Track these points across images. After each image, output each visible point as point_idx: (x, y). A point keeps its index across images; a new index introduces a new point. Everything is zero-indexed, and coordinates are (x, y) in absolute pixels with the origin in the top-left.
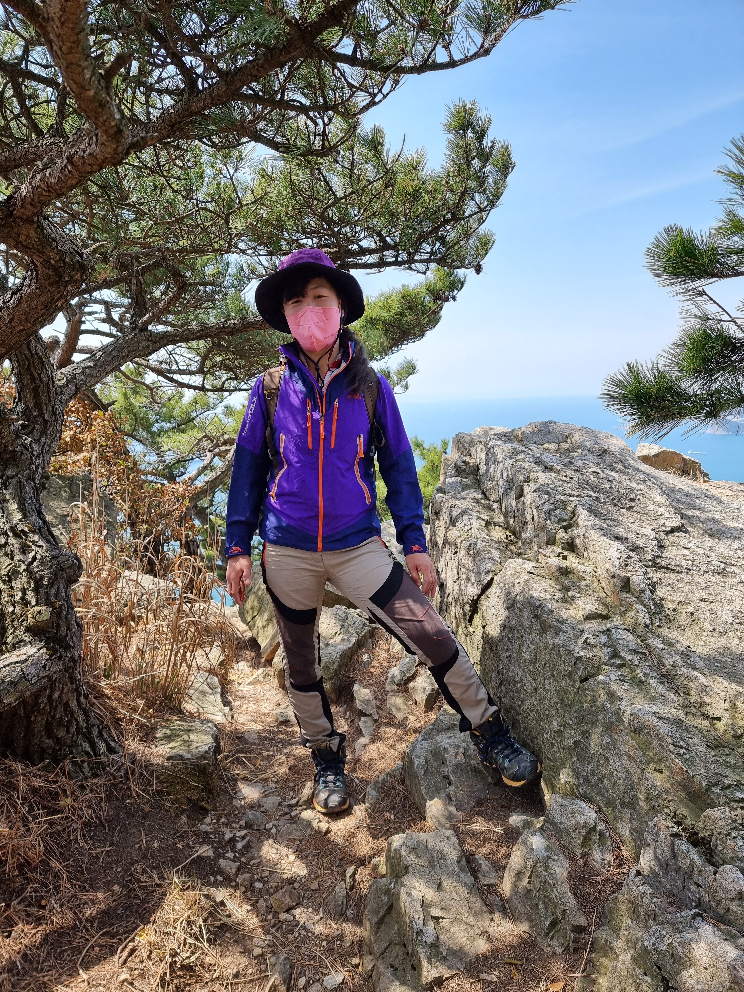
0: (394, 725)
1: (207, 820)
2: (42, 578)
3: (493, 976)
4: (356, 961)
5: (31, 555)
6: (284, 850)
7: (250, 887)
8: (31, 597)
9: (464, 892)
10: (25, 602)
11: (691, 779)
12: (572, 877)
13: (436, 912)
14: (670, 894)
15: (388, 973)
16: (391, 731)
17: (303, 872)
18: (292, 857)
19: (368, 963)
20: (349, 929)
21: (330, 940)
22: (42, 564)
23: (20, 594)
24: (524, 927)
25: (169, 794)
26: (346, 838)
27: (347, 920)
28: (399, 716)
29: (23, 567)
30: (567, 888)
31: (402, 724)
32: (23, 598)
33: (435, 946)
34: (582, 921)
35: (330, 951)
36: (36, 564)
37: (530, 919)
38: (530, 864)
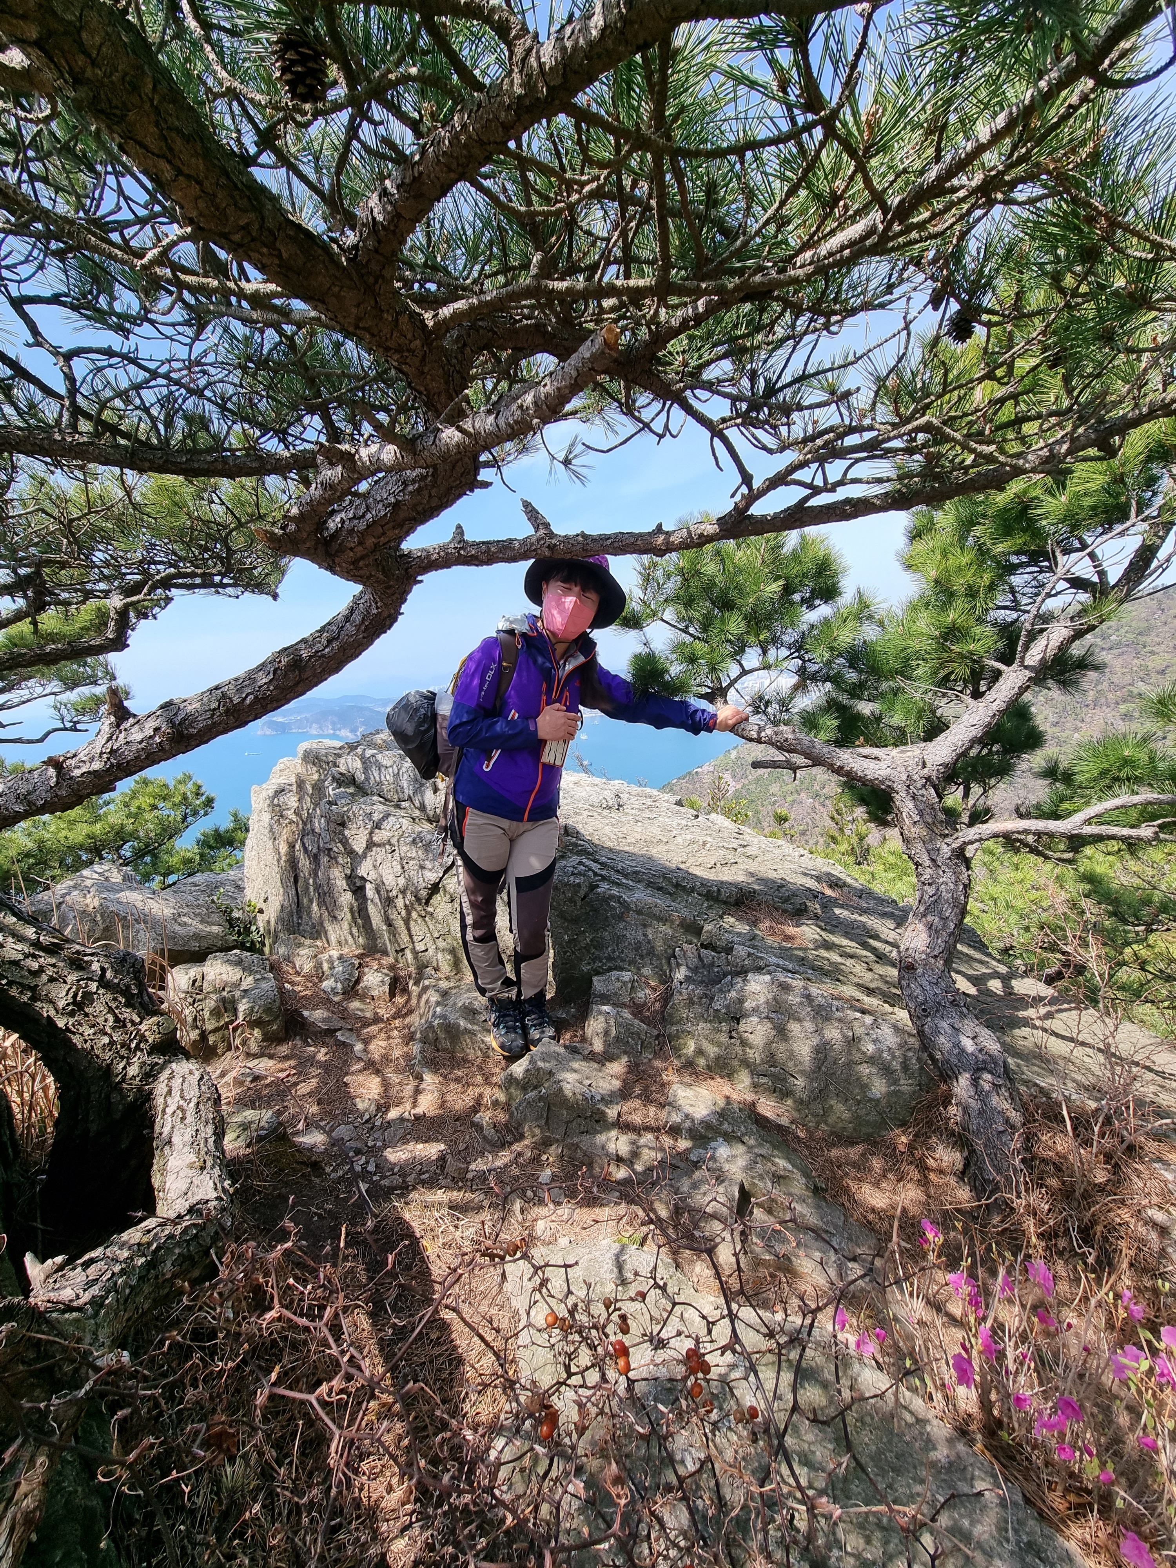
1: (328, 1169)
2: (128, 987)
4: (544, 1157)
5: (96, 967)
6: (411, 1146)
7: (423, 1183)
9: (584, 1064)
11: (684, 919)
12: (634, 1015)
14: (702, 982)
15: (585, 1138)
16: (373, 1029)
17: (442, 1147)
18: (420, 1146)
19: (554, 1151)
20: (517, 1147)
21: (515, 1161)
22: (116, 972)
23: (111, 1018)
24: (625, 1059)
25: (282, 1170)
26: (442, 1105)
27: (511, 1144)
28: (369, 1015)
29: (93, 986)
30: (637, 1022)
31: (377, 1020)
32: (117, 1020)
34: (656, 1032)
35: (521, 1167)
36: (109, 975)
37: (625, 1052)
38: (612, 1022)
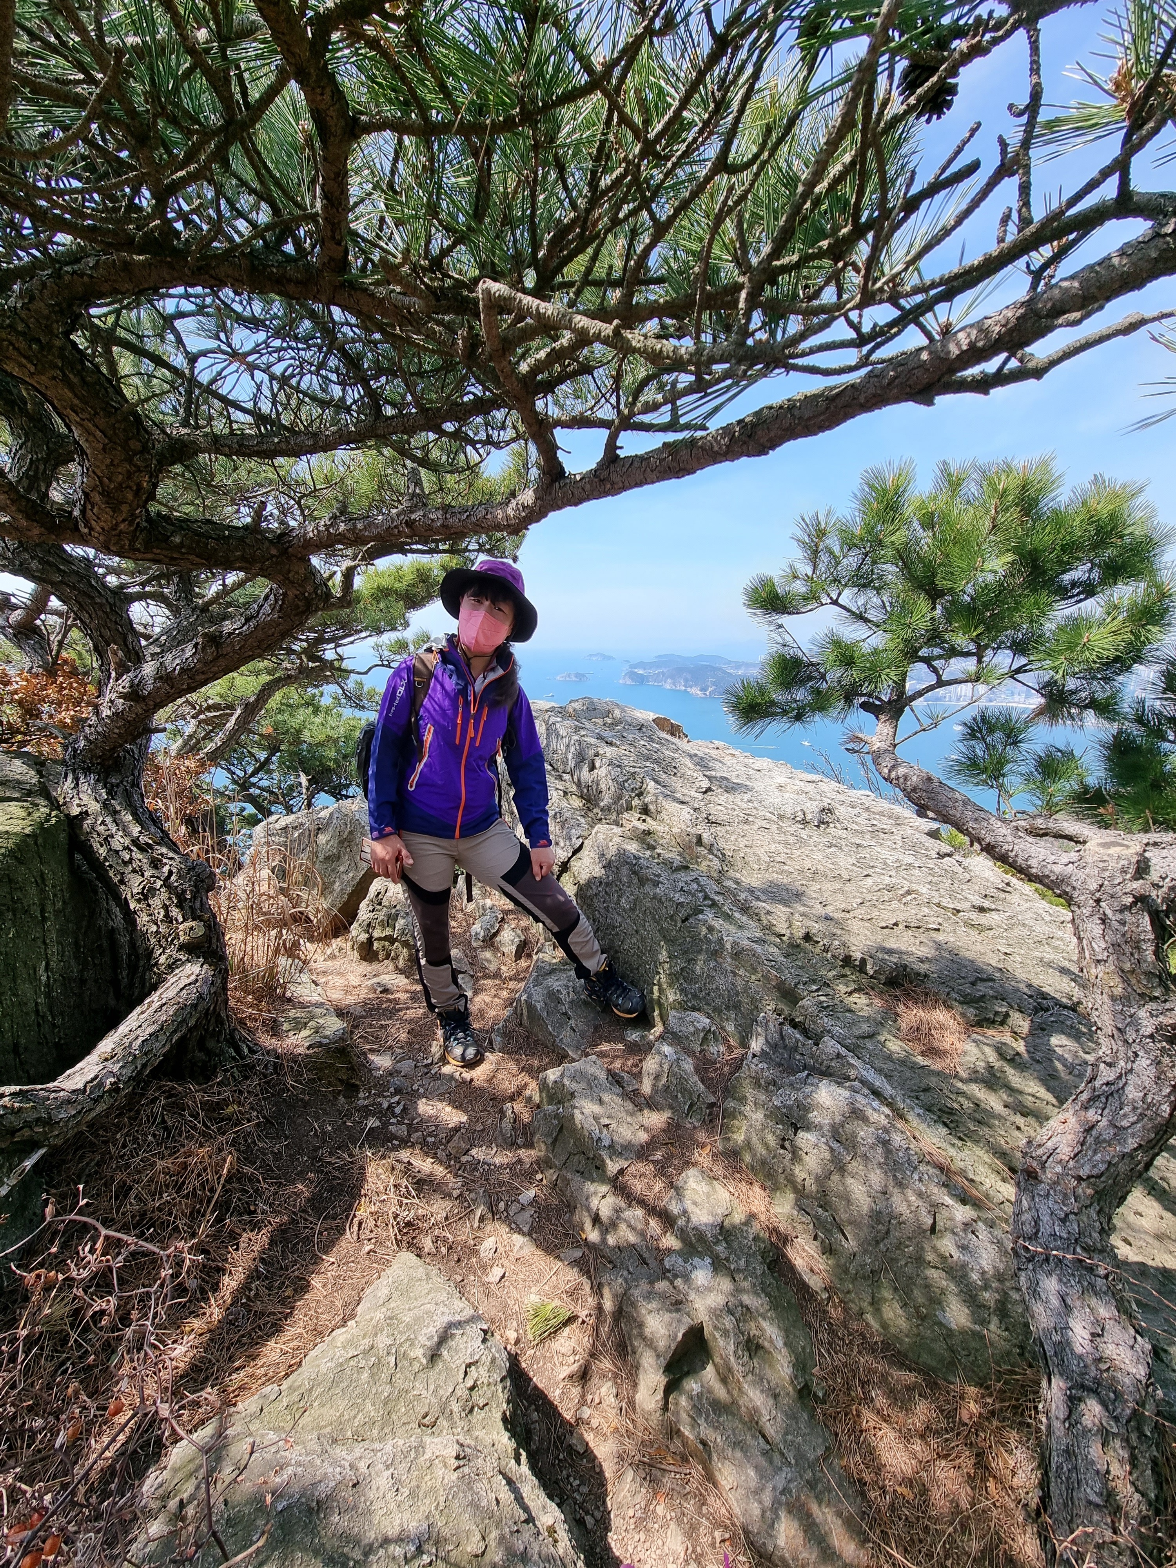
0: (489, 977)
1: (361, 1095)
2: (184, 892)
3: (658, 1155)
4: (539, 1176)
5: (166, 869)
6: (439, 1105)
7: (424, 1144)
8: (175, 912)
9: (618, 1100)
10: (168, 919)
11: (783, 983)
12: (697, 1070)
13: (606, 1121)
14: (780, 1065)
15: (578, 1178)
16: (488, 982)
17: (464, 1119)
18: (449, 1109)
19: (551, 1175)
20: (523, 1153)
21: (511, 1167)
22: (180, 877)
23: (162, 913)
24: (666, 1115)
25: (320, 1079)
26: (490, 1080)
27: (520, 1147)
28: (493, 967)
29: (159, 883)
30: (696, 1078)
31: (497, 975)
32: (167, 915)
33: (611, 1147)
34: (712, 1099)
35: (514, 1175)
36: (173, 878)
37: (671, 1107)
38: (666, 1067)
